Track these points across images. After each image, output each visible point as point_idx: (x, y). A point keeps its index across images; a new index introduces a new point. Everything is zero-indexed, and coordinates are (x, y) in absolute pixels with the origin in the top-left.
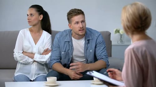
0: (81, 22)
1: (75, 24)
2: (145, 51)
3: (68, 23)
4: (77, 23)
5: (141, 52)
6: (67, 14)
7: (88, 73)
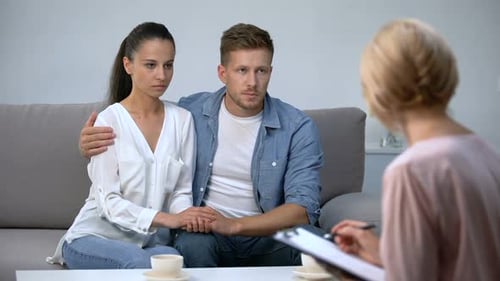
0: (256, 71)
1: (237, 70)
2: (448, 173)
3: (219, 63)
4: (243, 70)
5: (436, 177)
6: (221, 35)
7: (279, 236)
